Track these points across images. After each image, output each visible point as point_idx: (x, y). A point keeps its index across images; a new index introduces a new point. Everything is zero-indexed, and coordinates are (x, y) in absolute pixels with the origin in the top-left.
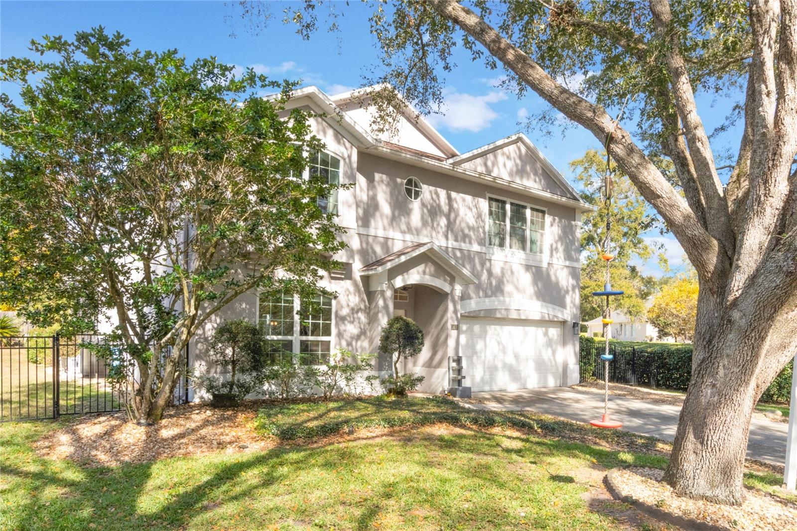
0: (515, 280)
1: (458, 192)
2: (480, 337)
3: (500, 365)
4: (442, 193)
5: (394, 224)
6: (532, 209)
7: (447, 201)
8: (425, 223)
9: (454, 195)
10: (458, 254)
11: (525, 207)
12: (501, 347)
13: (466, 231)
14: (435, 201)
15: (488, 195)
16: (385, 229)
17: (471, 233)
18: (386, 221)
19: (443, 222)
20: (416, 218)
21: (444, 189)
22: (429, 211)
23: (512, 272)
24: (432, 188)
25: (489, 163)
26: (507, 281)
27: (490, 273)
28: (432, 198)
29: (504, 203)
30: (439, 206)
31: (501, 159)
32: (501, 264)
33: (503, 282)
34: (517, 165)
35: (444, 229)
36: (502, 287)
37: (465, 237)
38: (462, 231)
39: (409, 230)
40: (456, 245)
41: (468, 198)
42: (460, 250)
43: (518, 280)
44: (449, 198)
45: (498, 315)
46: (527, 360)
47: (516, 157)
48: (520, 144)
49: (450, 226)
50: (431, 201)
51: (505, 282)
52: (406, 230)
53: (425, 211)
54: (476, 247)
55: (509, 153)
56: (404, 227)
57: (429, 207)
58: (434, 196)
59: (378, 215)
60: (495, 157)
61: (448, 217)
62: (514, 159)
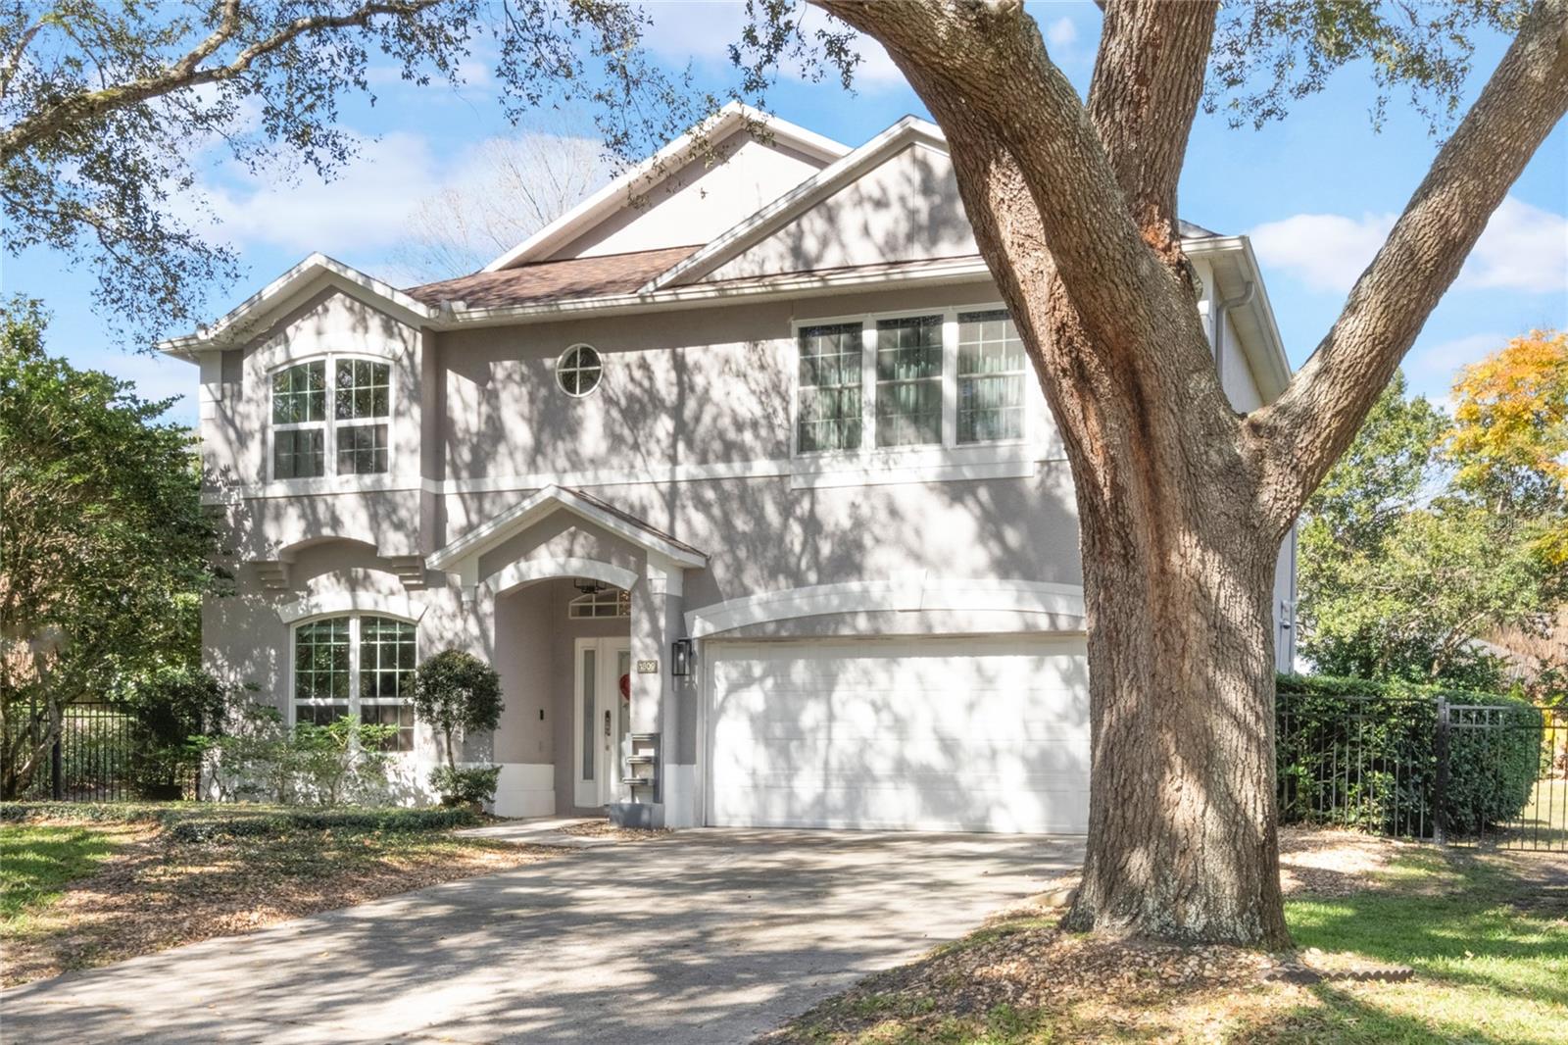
0: (908, 534)
1: (705, 341)
2: (813, 693)
3: (881, 766)
4: (660, 360)
5: (540, 459)
6: (963, 318)
7: (673, 376)
8: (616, 441)
9: (693, 354)
10: (710, 494)
11: (937, 320)
12: (886, 718)
13: (732, 435)
14: (640, 385)
15: (796, 324)
16: (517, 473)
17: (748, 436)
18: (520, 457)
19: (664, 425)
20: (592, 438)
21: (663, 347)
22: (623, 412)
23: (894, 512)
24: (632, 356)
25: (810, 245)
26: (877, 541)
27: (813, 526)
28: (632, 379)
29: (855, 329)
30: (652, 393)
31: (850, 219)
32: (853, 495)
33: (859, 546)
34: (912, 214)
35: (665, 442)
36: (857, 557)
37: (731, 450)
38: (721, 435)
39: (576, 463)
40: (700, 473)
41: (738, 350)
42: (715, 482)
43: (918, 532)
44: (680, 366)
45: (846, 631)
46: (994, 754)
47: (907, 191)
48: (921, 149)
49: (683, 430)
50: (630, 387)
51: (868, 541)
52: (567, 465)
53: (615, 413)
54: (763, 467)
55: (884, 190)
56: (562, 462)
57: (623, 402)
58: (638, 374)
59: (502, 449)
60: (831, 219)
61: (676, 412)
62: (902, 199)
